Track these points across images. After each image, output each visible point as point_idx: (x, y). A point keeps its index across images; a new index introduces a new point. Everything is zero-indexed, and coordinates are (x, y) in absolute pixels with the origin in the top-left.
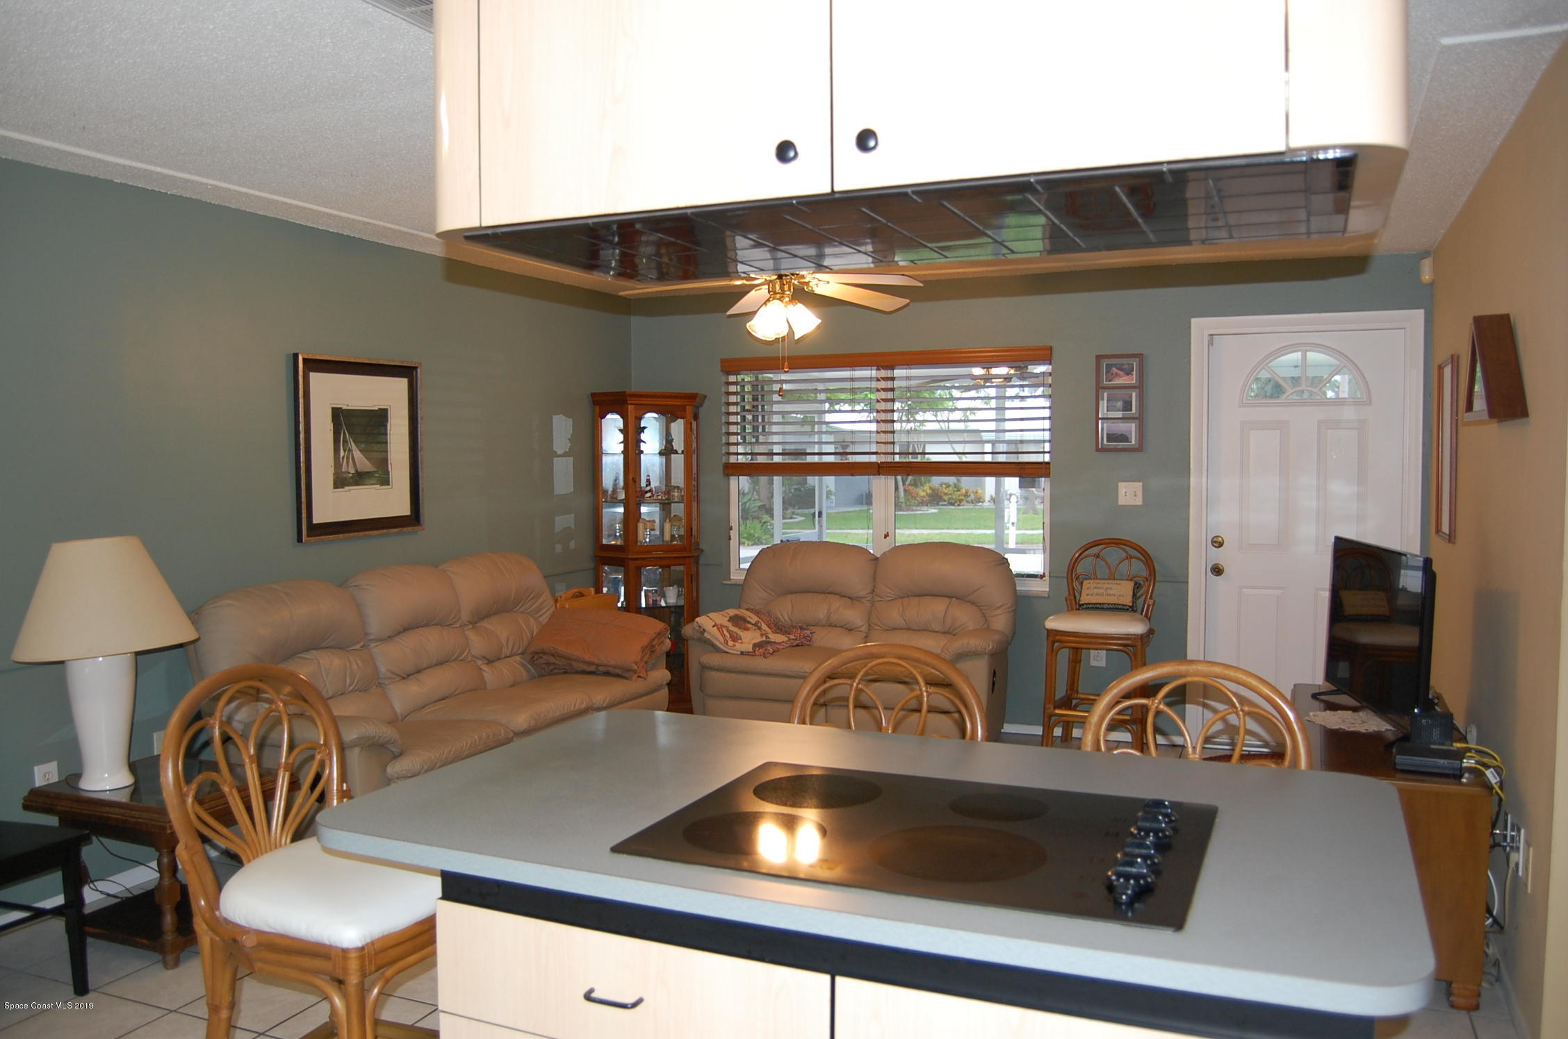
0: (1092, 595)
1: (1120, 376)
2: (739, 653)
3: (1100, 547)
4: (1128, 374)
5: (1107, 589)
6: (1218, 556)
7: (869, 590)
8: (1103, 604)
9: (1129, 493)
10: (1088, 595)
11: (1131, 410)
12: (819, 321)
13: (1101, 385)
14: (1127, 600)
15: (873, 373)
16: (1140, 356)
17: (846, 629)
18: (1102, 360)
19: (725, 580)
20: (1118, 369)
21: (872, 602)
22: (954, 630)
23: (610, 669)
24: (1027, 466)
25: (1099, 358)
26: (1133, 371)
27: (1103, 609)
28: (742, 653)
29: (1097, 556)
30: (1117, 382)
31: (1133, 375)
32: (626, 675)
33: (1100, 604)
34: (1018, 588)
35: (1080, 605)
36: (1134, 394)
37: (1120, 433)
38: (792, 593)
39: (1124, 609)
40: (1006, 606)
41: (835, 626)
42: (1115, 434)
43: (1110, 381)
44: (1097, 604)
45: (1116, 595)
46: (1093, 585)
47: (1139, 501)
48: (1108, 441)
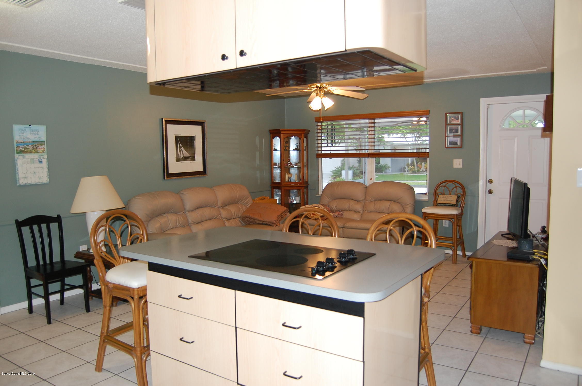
0: (442, 200)
2: (315, 219)
3: (447, 183)
4: (457, 120)
5: (448, 198)
6: (490, 186)
7: (364, 198)
8: (445, 204)
9: (458, 163)
10: (440, 200)
11: (458, 133)
12: (333, 103)
13: (447, 124)
14: (454, 202)
15: (367, 121)
16: (461, 113)
17: (355, 212)
18: (448, 114)
19: (317, 195)
20: (453, 118)
21: (365, 202)
23: (267, 223)
24: (421, 154)
25: (446, 114)
26: (459, 118)
27: (445, 205)
29: (445, 186)
30: (453, 122)
31: (458, 120)
32: (272, 225)
33: (444, 204)
34: (416, 198)
35: (437, 204)
36: (459, 127)
38: (337, 199)
39: (453, 205)
40: (411, 204)
41: (351, 211)
42: (453, 142)
43: (450, 122)
44: (443, 203)
45: (449, 200)
46: (442, 197)
47: (461, 166)
48: (449, 145)
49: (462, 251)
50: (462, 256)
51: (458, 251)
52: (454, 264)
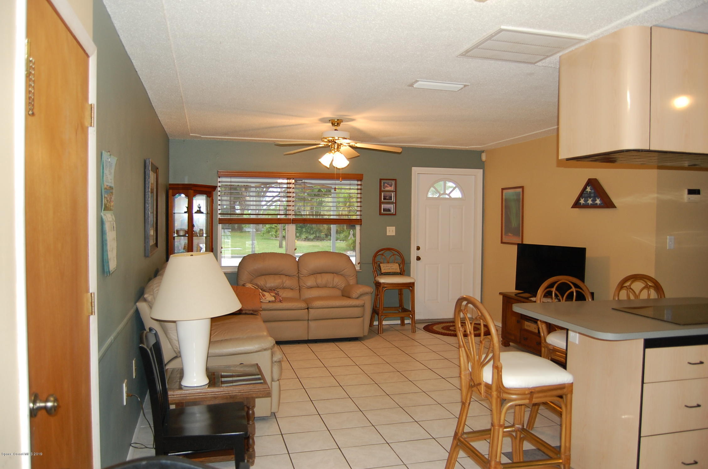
0: (386, 269)
1: (388, 187)
2: (268, 302)
3: (384, 251)
4: (391, 186)
5: (391, 267)
6: (420, 253)
7: (297, 273)
8: (390, 272)
9: (391, 231)
10: (384, 269)
11: (392, 200)
13: (381, 190)
14: (398, 271)
16: (395, 180)
17: (290, 289)
18: (382, 181)
20: (387, 184)
21: (299, 277)
22: (337, 286)
24: (353, 220)
25: (381, 180)
26: (392, 185)
27: (390, 274)
29: (382, 255)
30: (387, 189)
31: (392, 187)
33: (389, 272)
34: (356, 269)
35: (382, 273)
36: (393, 194)
37: (388, 208)
38: (263, 275)
39: (397, 274)
40: (355, 276)
41: (286, 288)
42: (386, 209)
43: (384, 188)
44: (388, 272)
45: (394, 269)
46: (386, 266)
47: (394, 234)
48: (383, 211)
49: (401, 320)
50: (400, 325)
51: (406, 320)
52: (413, 332)
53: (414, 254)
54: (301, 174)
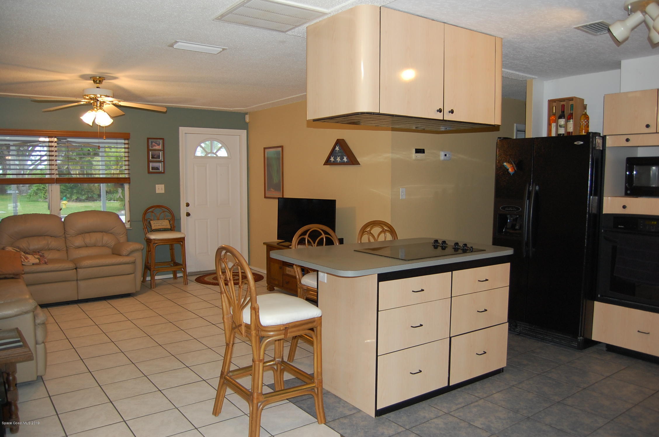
0: (157, 226)
1: (156, 146)
2: (32, 264)
3: (153, 209)
4: (158, 145)
5: (161, 223)
6: (188, 209)
7: (63, 233)
8: (161, 229)
9: (160, 189)
10: (155, 226)
11: (160, 158)
13: (149, 149)
14: (169, 227)
16: (163, 139)
17: (57, 250)
18: (149, 140)
20: (155, 143)
21: (65, 238)
22: (107, 244)
24: (121, 179)
25: (148, 139)
26: (160, 144)
27: (160, 231)
28: (33, 264)
29: (152, 212)
30: (154, 148)
31: (160, 146)
33: (160, 229)
34: (126, 227)
35: (152, 230)
36: (161, 153)
37: (156, 167)
38: (25, 237)
39: (168, 230)
41: (52, 250)
42: (155, 167)
43: (152, 147)
45: (164, 225)
46: (156, 222)
47: (163, 192)
48: (152, 170)
49: (173, 274)
50: (173, 278)
51: (178, 273)
52: (185, 285)
53: (183, 210)
54: (64, 132)
